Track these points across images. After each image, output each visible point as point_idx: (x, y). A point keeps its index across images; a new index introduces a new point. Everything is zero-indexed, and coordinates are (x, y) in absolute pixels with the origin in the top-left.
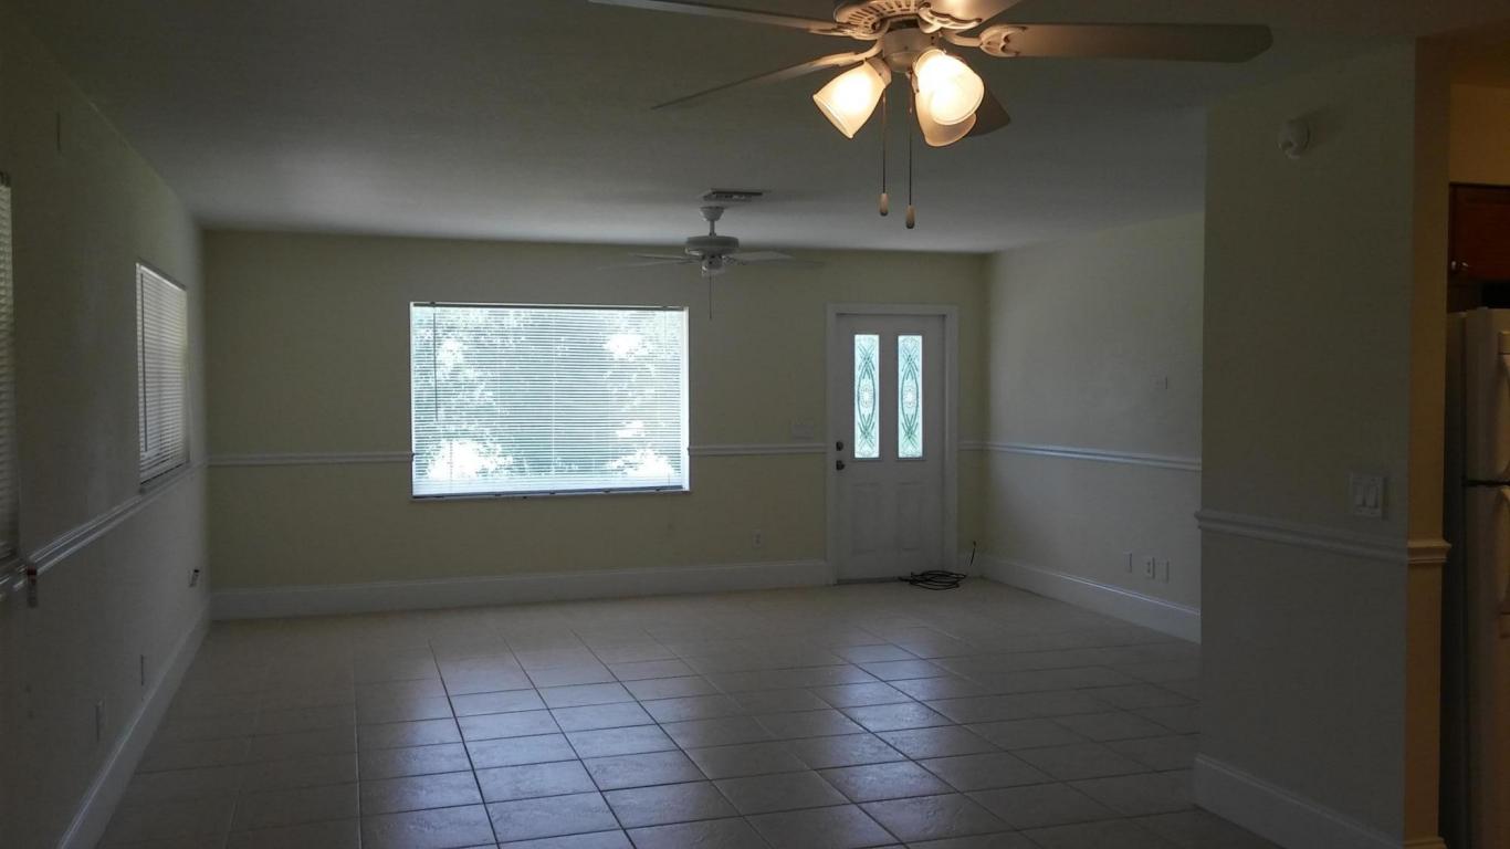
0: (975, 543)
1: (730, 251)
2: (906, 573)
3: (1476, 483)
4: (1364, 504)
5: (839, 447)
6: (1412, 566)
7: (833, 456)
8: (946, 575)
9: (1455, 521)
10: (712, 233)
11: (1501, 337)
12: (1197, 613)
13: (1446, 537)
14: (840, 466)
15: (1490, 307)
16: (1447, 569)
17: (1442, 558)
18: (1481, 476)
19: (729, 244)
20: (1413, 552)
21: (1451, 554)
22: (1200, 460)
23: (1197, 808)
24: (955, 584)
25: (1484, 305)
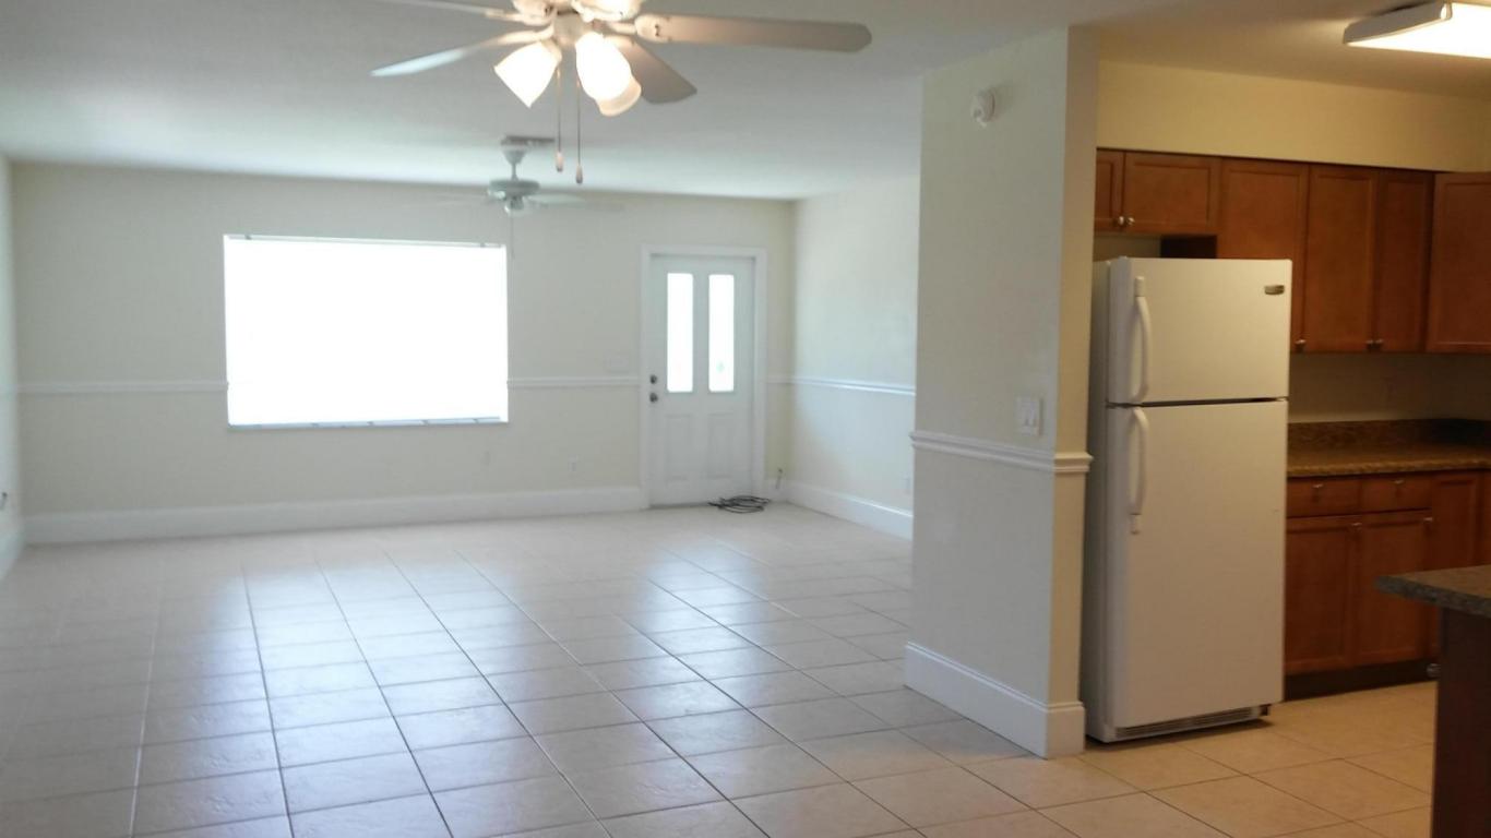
0: (780, 471)
1: (533, 194)
2: (716, 499)
3: (1115, 405)
4: (1027, 423)
5: (653, 380)
6: (1059, 474)
7: (647, 388)
8: (753, 500)
9: (1096, 437)
10: (514, 175)
11: (1136, 282)
12: (909, 515)
13: (1090, 450)
14: (654, 398)
15: (1129, 256)
16: (1088, 476)
17: (1085, 468)
18: (1119, 401)
19: (529, 187)
20: (1058, 462)
21: (1092, 465)
22: (914, 387)
23: (907, 688)
24: (760, 508)
25: (1124, 255)
